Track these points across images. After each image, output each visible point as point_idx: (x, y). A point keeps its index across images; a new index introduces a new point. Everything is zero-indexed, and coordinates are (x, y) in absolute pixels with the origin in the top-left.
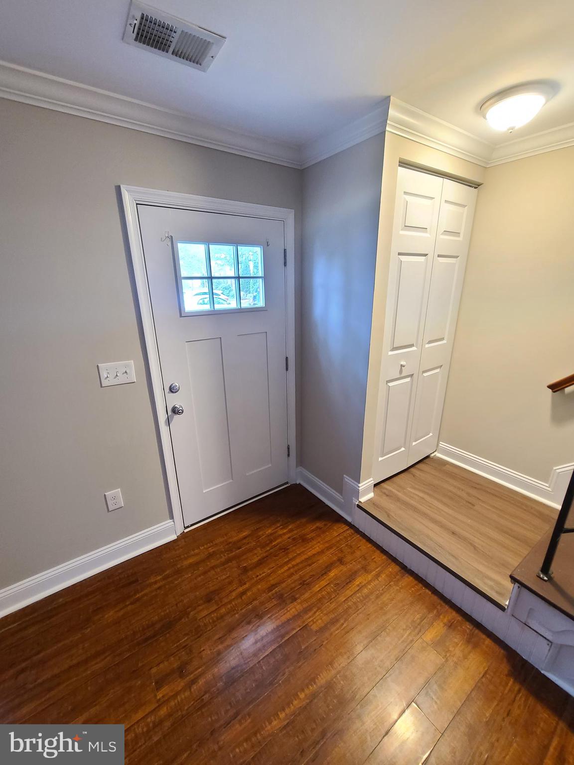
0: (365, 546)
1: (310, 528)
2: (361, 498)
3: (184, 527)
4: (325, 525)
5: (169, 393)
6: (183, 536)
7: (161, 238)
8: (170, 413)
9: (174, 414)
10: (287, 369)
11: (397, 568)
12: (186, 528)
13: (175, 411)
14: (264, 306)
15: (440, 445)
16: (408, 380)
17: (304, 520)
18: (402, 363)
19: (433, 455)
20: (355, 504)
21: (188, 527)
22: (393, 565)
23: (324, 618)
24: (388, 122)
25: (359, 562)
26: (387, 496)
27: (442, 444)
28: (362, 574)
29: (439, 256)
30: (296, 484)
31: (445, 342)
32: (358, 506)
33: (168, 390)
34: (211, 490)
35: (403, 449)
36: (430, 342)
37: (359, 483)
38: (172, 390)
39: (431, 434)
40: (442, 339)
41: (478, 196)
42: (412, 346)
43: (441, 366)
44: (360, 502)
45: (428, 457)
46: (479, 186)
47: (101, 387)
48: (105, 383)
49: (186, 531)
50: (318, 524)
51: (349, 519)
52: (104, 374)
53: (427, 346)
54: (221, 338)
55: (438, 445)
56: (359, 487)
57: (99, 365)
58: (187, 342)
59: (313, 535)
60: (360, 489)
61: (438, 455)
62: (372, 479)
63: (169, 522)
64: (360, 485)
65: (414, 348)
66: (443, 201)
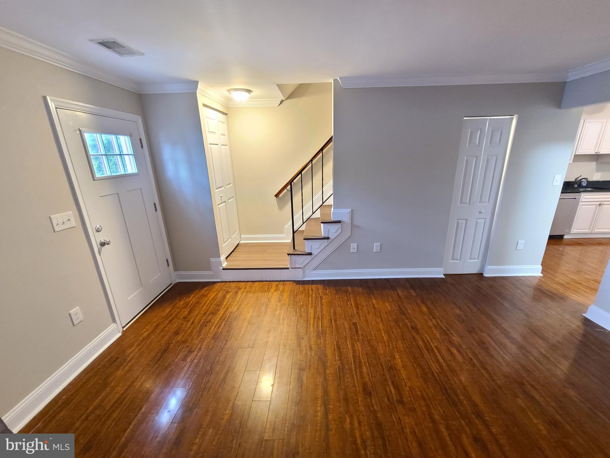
0: (233, 285)
1: (203, 292)
2: (223, 264)
3: (122, 328)
4: (210, 287)
5: (96, 232)
6: (124, 333)
7: (74, 130)
8: (99, 246)
9: (102, 247)
10: (156, 210)
11: (251, 283)
12: (123, 328)
13: (103, 244)
14: (137, 172)
15: (242, 237)
16: (224, 204)
17: (197, 291)
18: (221, 195)
19: (240, 242)
20: (221, 269)
21: (125, 327)
22: (249, 283)
23: (236, 307)
24: (198, 89)
25: (235, 289)
26: (233, 261)
27: (243, 236)
28: (239, 291)
29: (222, 145)
30: (177, 283)
31: (231, 185)
32: (223, 269)
33: (95, 230)
34: (131, 298)
35: (230, 240)
36: (227, 185)
37: (220, 257)
38: (98, 231)
39: (237, 232)
40: (230, 184)
41: (227, 118)
42: (222, 187)
43: (233, 197)
44: (223, 267)
45: (238, 244)
46: (227, 114)
47: (54, 232)
48: (57, 229)
49: (124, 329)
50: (206, 289)
51: (219, 280)
52: (55, 223)
53: (227, 187)
54: (118, 193)
55: (241, 237)
56: (221, 259)
57: (51, 216)
58: (100, 197)
59: (207, 292)
60: (221, 260)
61: (242, 242)
62: (224, 255)
63: (113, 326)
64: (221, 258)
65: (223, 188)
66: (218, 121)
